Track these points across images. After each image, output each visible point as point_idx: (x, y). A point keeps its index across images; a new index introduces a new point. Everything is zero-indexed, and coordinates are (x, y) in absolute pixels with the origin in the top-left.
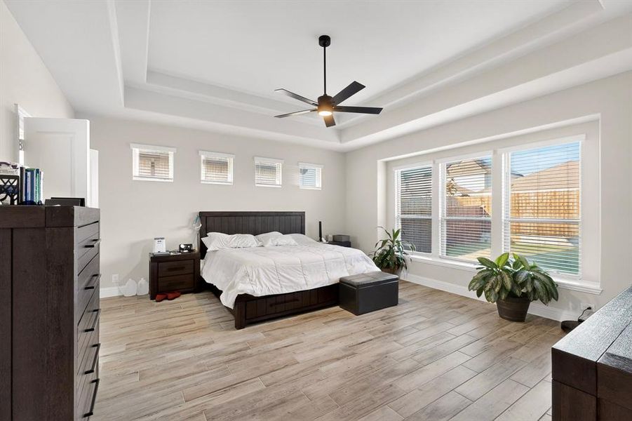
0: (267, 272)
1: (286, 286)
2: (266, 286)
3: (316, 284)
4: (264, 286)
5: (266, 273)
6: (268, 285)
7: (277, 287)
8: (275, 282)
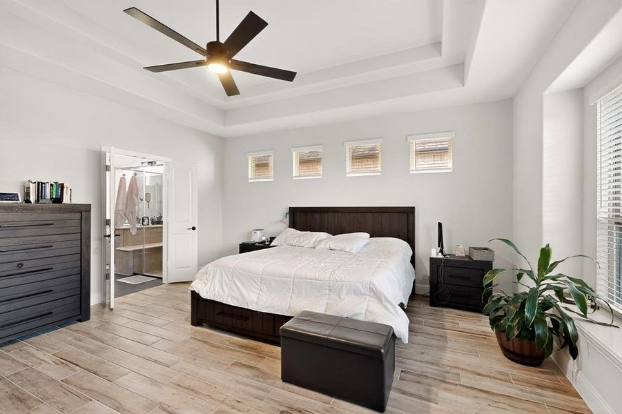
0: (224, 274)
1: (233, 297)
2: (214, 289)
3: (266, 308)
4: (212, 289)
5: (222, 275)
6: (217, 289)
7: (223, 294)
8: (225, 288)
